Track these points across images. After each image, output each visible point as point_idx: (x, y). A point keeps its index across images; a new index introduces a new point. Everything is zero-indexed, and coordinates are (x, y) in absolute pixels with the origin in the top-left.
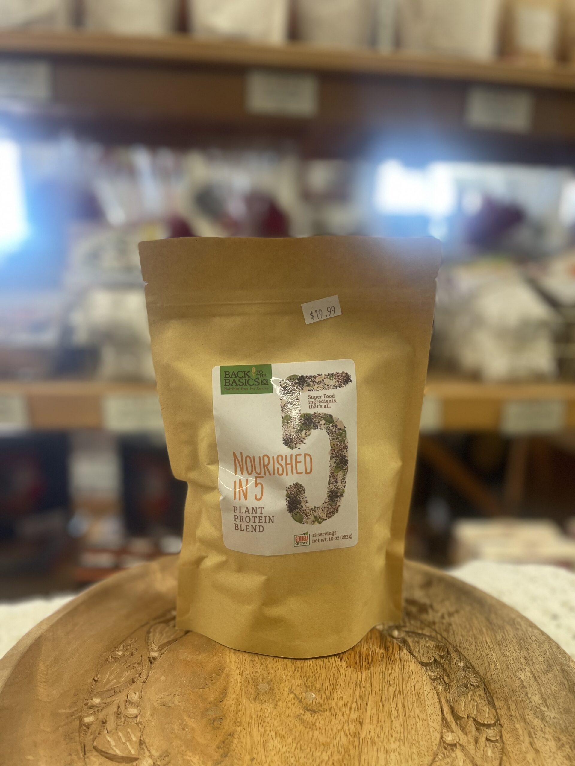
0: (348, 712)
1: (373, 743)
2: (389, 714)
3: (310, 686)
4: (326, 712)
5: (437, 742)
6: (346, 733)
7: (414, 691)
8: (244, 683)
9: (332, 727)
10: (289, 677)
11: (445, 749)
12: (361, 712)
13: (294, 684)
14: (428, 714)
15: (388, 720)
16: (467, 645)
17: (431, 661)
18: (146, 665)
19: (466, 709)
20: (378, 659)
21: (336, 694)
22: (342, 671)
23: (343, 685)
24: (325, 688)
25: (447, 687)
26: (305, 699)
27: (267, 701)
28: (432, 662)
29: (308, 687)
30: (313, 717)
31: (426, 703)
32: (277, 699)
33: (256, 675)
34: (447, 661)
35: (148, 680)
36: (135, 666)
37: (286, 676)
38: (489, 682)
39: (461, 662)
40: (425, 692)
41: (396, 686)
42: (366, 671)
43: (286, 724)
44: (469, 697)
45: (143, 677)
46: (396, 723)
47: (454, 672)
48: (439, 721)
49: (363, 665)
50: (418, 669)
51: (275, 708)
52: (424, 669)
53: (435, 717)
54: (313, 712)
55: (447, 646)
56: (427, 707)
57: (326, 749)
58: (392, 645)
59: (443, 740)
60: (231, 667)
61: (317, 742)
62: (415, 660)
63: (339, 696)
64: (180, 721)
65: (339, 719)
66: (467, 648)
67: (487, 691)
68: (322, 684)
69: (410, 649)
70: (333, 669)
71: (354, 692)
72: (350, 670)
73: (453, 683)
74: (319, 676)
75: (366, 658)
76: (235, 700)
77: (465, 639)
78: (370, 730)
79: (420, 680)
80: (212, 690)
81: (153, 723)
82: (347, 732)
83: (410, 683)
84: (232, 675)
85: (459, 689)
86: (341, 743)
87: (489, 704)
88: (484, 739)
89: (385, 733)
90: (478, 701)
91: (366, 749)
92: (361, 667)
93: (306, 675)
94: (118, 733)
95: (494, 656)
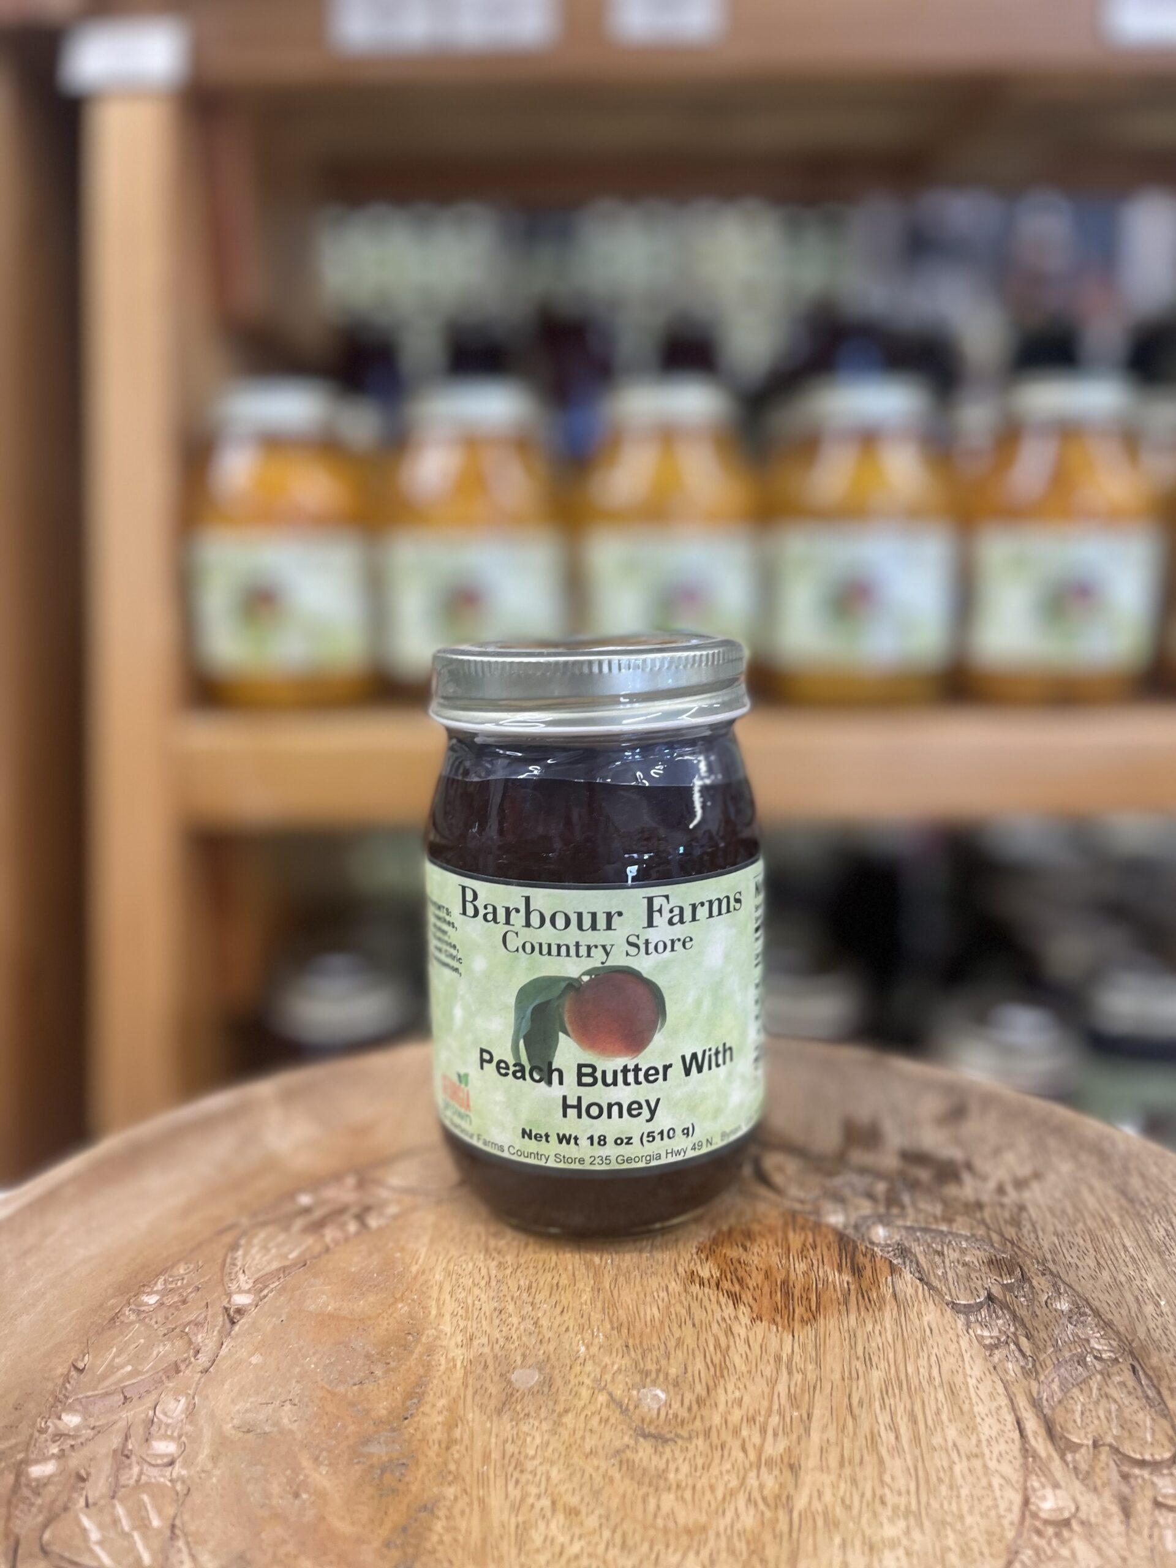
0: (756, 1439)
1: (831, 1524)
2: (873, 1439)
3: (651, 1371)
4: (695, 1441)
5: (1014, 1516)
6: (752, 1497)
7: (938, 1379)
8: (474, 1368)
9: (713, 1481)
10: (594, 1350)
11: (1039, 1533)
12: (794, 1437)
13: (609, 1366)
14: (983, 1438)
15: (870, 1460)
16: (1072, 1257)
17: (978, 1301)
18: (215, 1326)
19: (1089, 1421)
20: (834, 1297)
21: (723, 1392)
22: (740, 1330)
23: (742, 1367)
24: (693, 1376)
25: (1030, 1366)
26: (636, 1407)
27: (533, 1414)
28: (981, 1302)
29: (647, 1374)
30: (658, 1455)
31: (976, 1409)
32: (560, 1408)
33: (507, 1346)
34: (1022, 1299)
35: (217, 1364)
36: (187, 1330)
37: (587, 1348)
38: (1143, 1348)
39: (1062, 1300)
40: (969, 1379)
41: (886, 1365)
42: (805, 1331)
43: (582, 1476)
44: (1095, 1391)
45: (203, 1359)
46: (895, 1466)
47: (1046, 1327)
48: (1015, 1458)
49: (796, 1315)
50: (945, 1321)
51: (554, 1432)
52: (962, 1319)
53: (1003, 1447)
54: (660, 1439)
55: (1020, 1260)
56: (979, 1420)
57: (695, 1544)
58: (871, 1261)
59: (1030, 1511)
60: (441, 1327)
61: (671, 1525)
62: (937, 1298)
63: (731, 1397)
64: (289, 1472)
65: (733, 1459)
66: (1074, 1265)
67: (1141, 1373)
68: (685, 1365)
69: (919, 1272)
70: (715, 1326)
71: (772, 1383)
72: (761, 1327)
73: (1045, 1355)
74: (677, 1345)
75: (802, 1297)
76: (445, 1413)
77: (1066, 1242)
78: (821, 1489)
79: (953, 1347)
80: (385, 1389)
81: (214, 1480)
82: (756, 1495)
83: (926, 1358)
84: (441, 1346)
85: (1062, 1370)
86: (738, 1526)
87: (1151, 1406)
88: (1148, 1505)
89: (863, 1495)
90: (1119, 1400)
91: (810, 1541)
92: (791, 1318)
93: (641, 1343)
94: (114, 1507)
95: (1150, 1282)
